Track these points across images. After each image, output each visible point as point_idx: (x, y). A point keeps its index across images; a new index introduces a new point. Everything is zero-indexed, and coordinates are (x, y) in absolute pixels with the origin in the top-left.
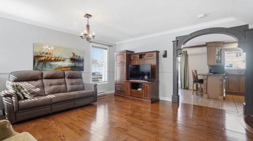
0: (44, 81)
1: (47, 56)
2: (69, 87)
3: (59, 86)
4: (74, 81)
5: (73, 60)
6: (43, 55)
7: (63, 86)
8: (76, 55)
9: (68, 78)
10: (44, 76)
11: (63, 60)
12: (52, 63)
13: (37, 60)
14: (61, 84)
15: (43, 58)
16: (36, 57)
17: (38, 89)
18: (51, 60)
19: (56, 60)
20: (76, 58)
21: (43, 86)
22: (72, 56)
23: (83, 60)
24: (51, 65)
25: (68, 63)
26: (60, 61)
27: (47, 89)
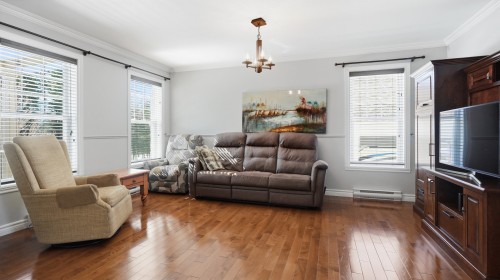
0: (247, 148)
1: (258, 109)
2: (280, 163)
3: (262, 159)
4: (293, 153)
5: (301, 111)
6: (254, 108)
7: (270, 160)
8: (307, 100)
9: (284, 146)
10: (247, 141)
11: (283, 114)
12: (266, 120)
13: (246, 117)
14: (267, 156)
15: (253, 114)
16: (245, 112)
17: (235, 161)
18: (264, 116)
19: (272, 115)
20: (308, 107)
21: (242, 157)
22: (298, 103)
23: (324, 110)
24: (264, 123)
25: (292, 119)
26: (277, 115)
27: (247, 162)
